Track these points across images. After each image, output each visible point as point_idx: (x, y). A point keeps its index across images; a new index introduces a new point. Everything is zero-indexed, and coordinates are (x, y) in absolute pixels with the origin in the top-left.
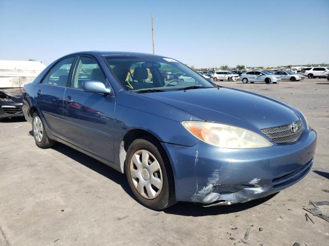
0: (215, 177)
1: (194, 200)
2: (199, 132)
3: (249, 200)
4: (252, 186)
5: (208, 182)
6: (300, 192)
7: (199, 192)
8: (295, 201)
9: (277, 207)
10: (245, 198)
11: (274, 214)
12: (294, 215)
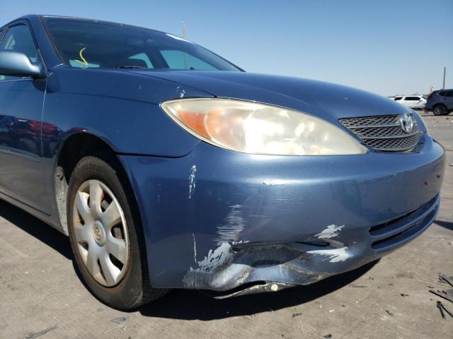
0: (235, 224)
1: (190, 283)
2: (198, 121)
3: (320, 278)
4: (325, 245)
5: (218, 236)
6: (418, 259)
7: (200, 263)
8: (411, 277)
9: (378, 291)
10: (310, 273)
11: (373, 305)
12: (414, 307)
